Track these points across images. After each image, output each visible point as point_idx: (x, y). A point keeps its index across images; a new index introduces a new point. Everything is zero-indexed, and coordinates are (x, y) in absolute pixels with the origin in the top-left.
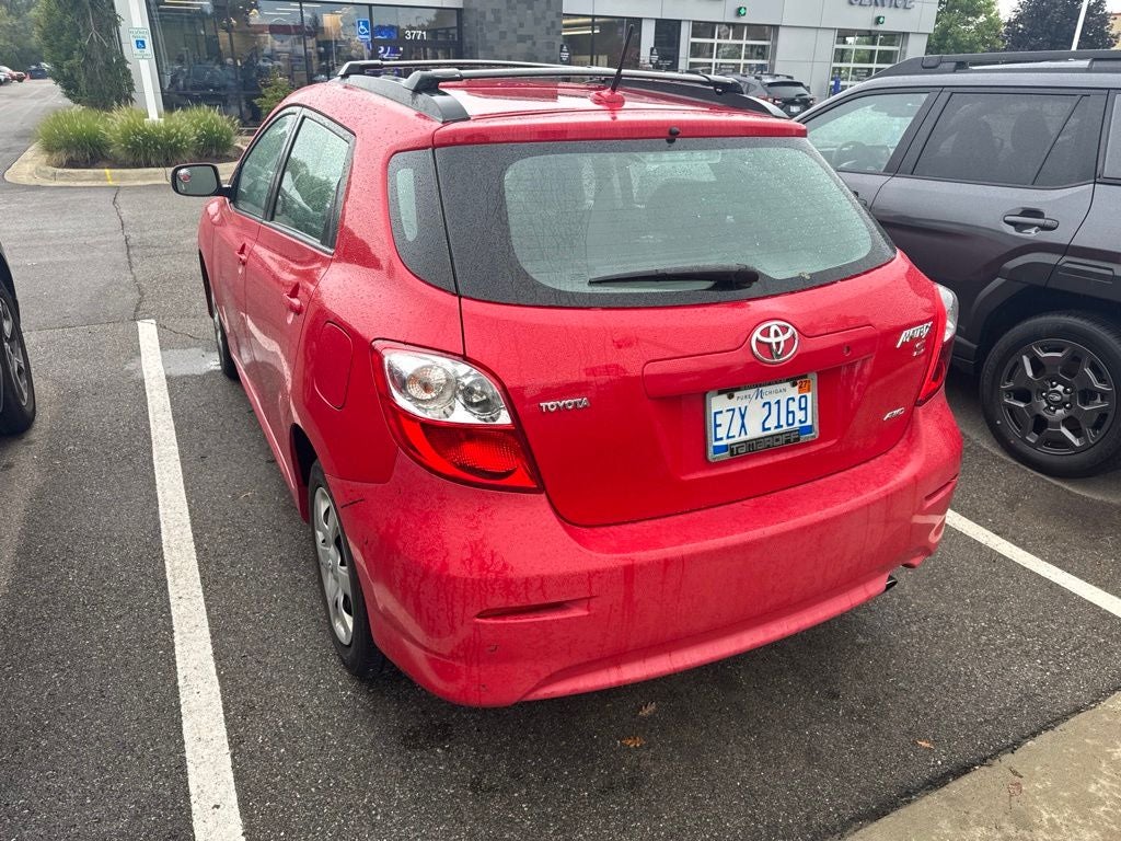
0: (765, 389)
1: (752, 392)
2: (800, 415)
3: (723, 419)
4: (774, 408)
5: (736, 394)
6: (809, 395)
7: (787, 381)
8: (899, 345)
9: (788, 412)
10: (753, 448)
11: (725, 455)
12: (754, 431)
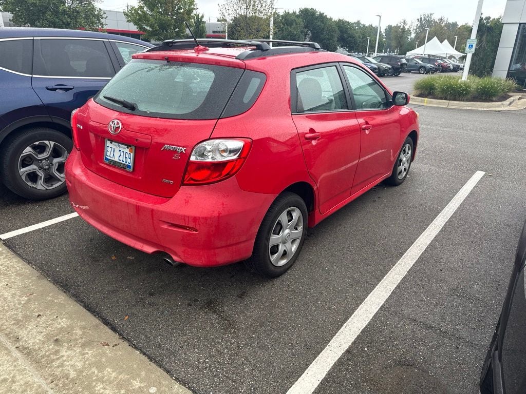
0: (121, 145)
1: (117, 144)
2: (129, 160)
3: (109, 149)
4: (122, 153)
5: (113, 143)
6: (132, 154)
7: (126, 145)
8: (162, 149)
9: (126, 157)
10: (114, 164)
11: (107, 162)
12: (116, 159)
